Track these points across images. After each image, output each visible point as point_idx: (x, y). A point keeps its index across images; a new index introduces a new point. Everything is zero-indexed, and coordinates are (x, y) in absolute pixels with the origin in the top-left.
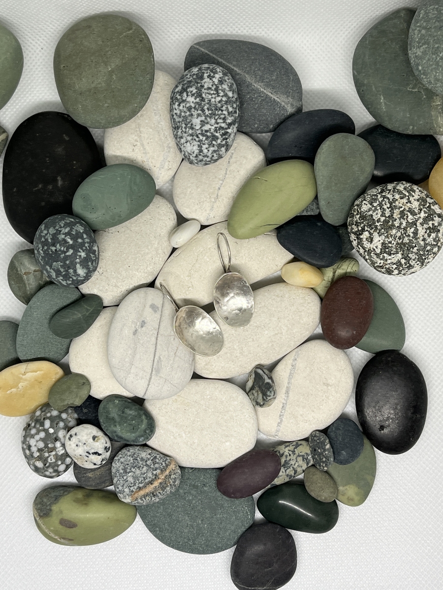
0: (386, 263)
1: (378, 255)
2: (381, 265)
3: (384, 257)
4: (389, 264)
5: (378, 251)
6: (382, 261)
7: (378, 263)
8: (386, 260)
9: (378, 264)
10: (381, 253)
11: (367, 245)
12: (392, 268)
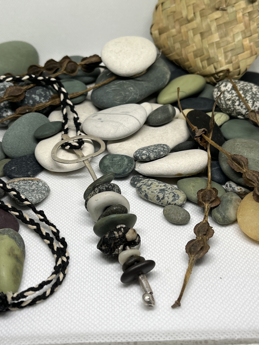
0: (233, 96)
1: (228, 92)
2: (229, 98)
3: (232, 92)
4: (234, 96)
5: (229, 90)
6: (230, 95)
7: (228, 97)
8: (233, 94)
10: (230, 90)
11: (223, 88)
12: (236, 99)
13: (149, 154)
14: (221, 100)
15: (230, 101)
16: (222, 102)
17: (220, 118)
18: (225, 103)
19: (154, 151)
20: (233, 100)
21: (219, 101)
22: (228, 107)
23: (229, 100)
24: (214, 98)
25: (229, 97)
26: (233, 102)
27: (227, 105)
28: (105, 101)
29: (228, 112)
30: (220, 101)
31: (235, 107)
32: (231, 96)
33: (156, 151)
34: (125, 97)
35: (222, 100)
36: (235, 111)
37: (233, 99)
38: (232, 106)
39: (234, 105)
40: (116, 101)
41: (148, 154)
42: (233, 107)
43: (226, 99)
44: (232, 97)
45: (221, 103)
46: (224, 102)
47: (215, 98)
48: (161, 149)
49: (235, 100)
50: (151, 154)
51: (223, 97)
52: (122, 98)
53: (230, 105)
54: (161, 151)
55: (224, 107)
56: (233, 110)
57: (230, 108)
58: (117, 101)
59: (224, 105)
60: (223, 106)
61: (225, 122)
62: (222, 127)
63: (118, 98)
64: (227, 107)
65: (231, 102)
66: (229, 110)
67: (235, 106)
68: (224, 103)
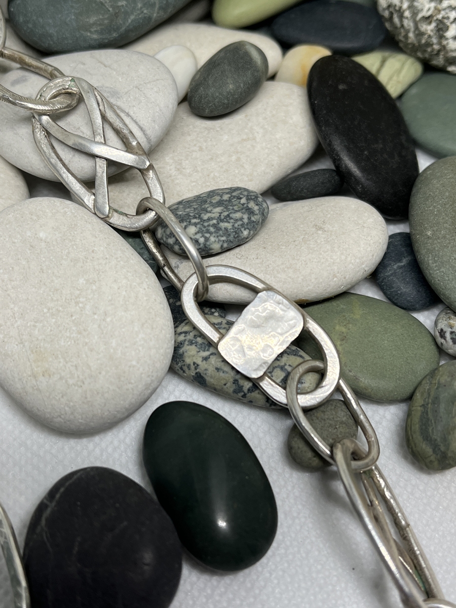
0: (440, 7)
2: (429, 13)
4: (444, 9)
7: (426, 9)
9: (424, 13)
12: (448, 18)
13: (207, 239)
14: (401, 17)
15: (430, 23)
16: (406, 22)
17: (399, 71)
18: (417, 28)
19: (220, 229)
20: (440, 22)
21: (396, 20)
22: (423, 41)
23: (428, 19)
24: (380, 9)
25: (429, 9)
26: (441, 26)
27: (419, 34)
28: (52, 31)
29: (419, 54)
30: (401, 21)
31: (444, 43)
32: (436, 8)
33: (226, 229)
34: (116, 15)
35: (407, 18)
36: (442, 53)
37: (440, 17)
38: (434, 40)
39: (441, 37)
40: (87, 30)
41: (202, 240)
42: (440, 43)
43: (420, 16)
44: (438, 11)
45: (402, 26)
46: (412, 24)
47: (384, 9)
48: (241, 219)
49: (446, 21)
50: (212, 239)
51: (410, 7)
52: (106, 22)
53: (430, 36)
54: (242, 225)
55: (410, 41)
56: (439, 51)
57: (428, 44)
58: (90, 32)
59: (411, 35)
60: (406, 37)
61: (411, 85)
62: (404, 99)
63: (92, 19)
64: (419, 42)
65: (433, 25)
66: (425, 51)
67: (447, 39)
68: (412, 29)
